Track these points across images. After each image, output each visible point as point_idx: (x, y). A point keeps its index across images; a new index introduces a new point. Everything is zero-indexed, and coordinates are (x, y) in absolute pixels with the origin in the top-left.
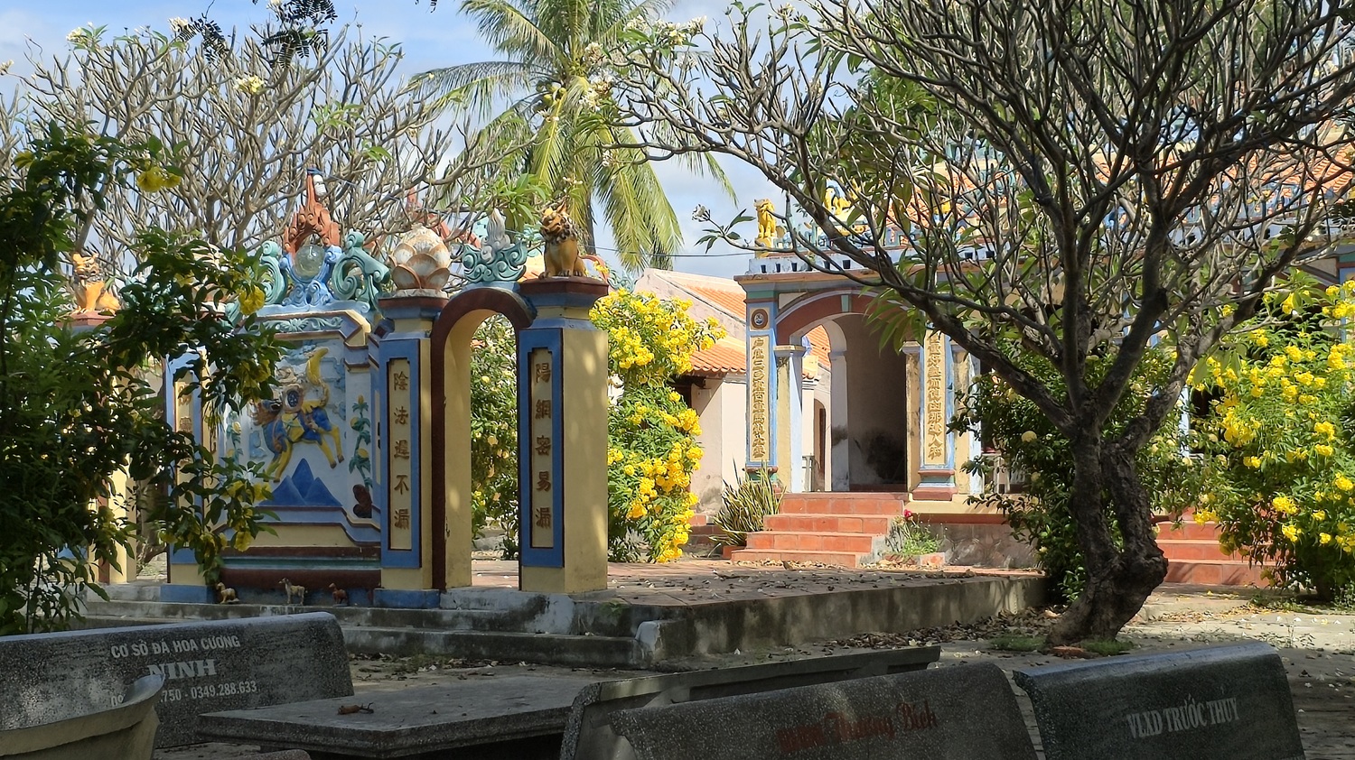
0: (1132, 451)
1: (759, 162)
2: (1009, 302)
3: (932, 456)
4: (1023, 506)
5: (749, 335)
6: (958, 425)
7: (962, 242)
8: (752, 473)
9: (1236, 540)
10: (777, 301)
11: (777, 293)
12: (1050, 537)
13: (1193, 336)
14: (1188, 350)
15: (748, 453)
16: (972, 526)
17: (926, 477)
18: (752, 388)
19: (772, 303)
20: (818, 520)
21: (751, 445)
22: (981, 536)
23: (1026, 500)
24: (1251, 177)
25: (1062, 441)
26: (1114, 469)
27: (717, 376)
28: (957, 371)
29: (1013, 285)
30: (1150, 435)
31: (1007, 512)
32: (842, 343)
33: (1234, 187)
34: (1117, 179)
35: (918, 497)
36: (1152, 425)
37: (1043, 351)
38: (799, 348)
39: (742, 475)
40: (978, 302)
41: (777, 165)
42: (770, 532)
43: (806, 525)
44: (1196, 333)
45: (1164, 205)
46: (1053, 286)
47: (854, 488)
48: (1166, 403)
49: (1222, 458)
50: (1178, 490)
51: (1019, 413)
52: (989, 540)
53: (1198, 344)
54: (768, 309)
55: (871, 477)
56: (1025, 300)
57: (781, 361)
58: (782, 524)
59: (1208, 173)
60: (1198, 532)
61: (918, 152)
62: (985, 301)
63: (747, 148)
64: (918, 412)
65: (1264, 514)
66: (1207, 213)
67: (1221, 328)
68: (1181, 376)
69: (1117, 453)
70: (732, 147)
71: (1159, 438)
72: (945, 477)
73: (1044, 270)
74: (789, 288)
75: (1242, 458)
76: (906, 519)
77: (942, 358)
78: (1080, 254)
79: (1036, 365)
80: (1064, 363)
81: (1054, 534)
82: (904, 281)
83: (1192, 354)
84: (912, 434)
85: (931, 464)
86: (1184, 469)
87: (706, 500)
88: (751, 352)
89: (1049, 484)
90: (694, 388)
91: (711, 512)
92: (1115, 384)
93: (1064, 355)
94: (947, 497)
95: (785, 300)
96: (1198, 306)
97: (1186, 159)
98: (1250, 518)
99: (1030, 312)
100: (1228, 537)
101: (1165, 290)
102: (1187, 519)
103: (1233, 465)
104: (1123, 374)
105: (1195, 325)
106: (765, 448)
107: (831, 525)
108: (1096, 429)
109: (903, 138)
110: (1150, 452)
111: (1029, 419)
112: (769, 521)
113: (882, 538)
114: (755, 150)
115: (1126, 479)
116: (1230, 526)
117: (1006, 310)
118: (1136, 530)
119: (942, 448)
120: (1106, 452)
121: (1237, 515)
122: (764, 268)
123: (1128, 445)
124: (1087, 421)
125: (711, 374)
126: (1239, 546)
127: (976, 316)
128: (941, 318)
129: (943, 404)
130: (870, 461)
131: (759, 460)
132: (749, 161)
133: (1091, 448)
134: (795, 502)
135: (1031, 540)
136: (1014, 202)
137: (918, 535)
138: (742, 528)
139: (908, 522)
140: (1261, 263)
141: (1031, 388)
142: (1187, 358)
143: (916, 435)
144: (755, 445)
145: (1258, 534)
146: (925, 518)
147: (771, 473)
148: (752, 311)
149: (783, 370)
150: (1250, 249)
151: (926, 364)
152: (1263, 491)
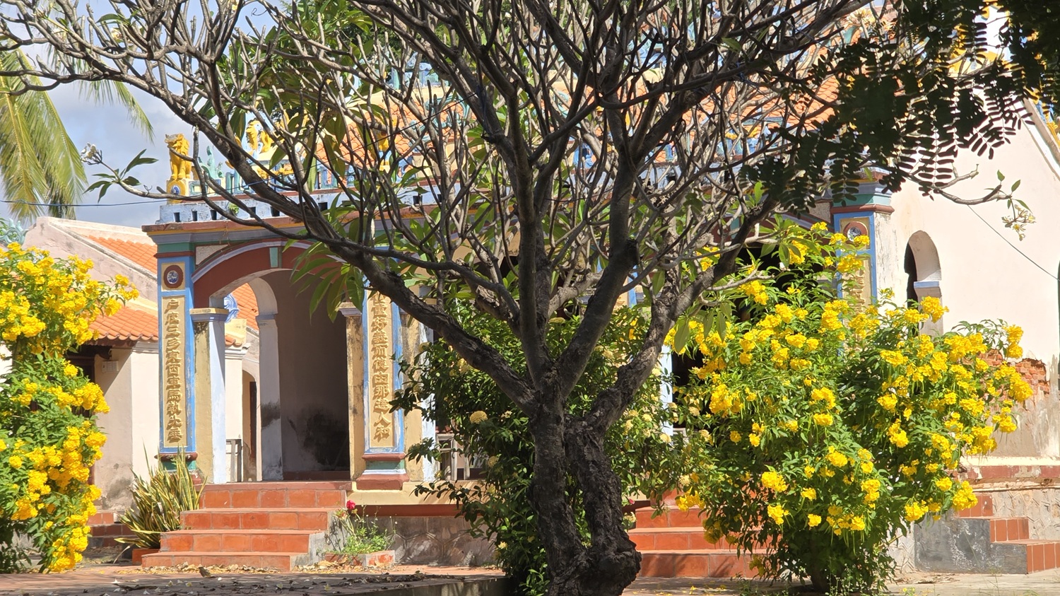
0: (600, 429)
1: (162, 92)
2: (458, 257)
3: (378, 437)
4: (480, 495)
5: (161, 296)
6: (403, 402)
7: (404, 185)
8: (166, 461)
9: (722, 526)
10: (193, 255)
11: (194, 246)
12: (509, 531)
13: (669, 295)
14: (663, 310)
15: (161, 437)
16: (427, 519)
17: (372, 462)
18: (165, 360)
19: (187, 258)
20: (246, 515)
21: (165, 427)
22: (436, 531)
23: (483, 489)
24: (729, 112)
25: (523, 419)
26: (580, 451)
27: (125, 345)
28: (405, 336)
29: (463, 236)
30: (622, 409)
31: (461, 503)
32: (272, 305)
33: (711, 123)
34: (578, 113)
35: (363, 485)
36: (623, 399)
37: (500, 313)
38: (221, 311)
39: (155, 464)
40: (424, 258)
41: (184, 97)
42: (188, 531)
43: (232, 521)
44: (673, 290)
45: (631, 144)
46: (510, 236)
47: (288, 477)
48: (639, 373)
49: (705, 434)
50: (657, 471)
51: (473, 387)
52: (445, 535)
53: (675, 303)
54: (183, 265)
55: (309, 462)
56: (478, 253)
57: (199, 326)
58: (203, 521)
59: (678, 107)
60: (681, 518)
61: (352, 80)
62: (431, 255)
63: (148, 76)
64: (361, 386)
65: (753, 495)
66: (681, 151)
67: (701, 284)
68: (656, 341)
69: (583, 433)
70: (129, 75)
71: (635, 413)
72: (393, 462)
73: (499, 218)
74: (207, 240)
75: (729, 432)
76: (349, 511)
77: (388, 321)
78: (536, 200)
79: (493, 329)
80: (521, 328)
81: (515, 528)
82: (334, 233)
83: (668, 315)
84: (355, 412)
85: (375, 448)
86: (663, 447)
87: (114, 494)
88: (164, 317)
89: (509, 469)
90: (98, 359)
91: (120, 509)
92: (579, 352)
93: (521, 319)
94: (396, 484)
95: (203, 254)
96: (674, 259)
97: (654, 91)
98: (739, 501)
99: (483, 267)
100: (714, 522)
101: (635, 242)
102: (669, 504)
103: (718, 442)
104: (589, 340)
105: (671, 281)
106: (182, 431)
107: (261, 520)
108: (559, 406)
109: (334, 64)
110: (623, 429)
111: (486, 393)
112: (188, 518)
113: (321, 535)
114: (158, 79)
115: (593, 462)
116: (716, 510)
117: (455, 267)
118: (606, 522)
119: (390, 428)
120: (571, 431)
121: (723, 497)
122: (177, 215)
123: (596, 422)
124: (547, 396)
125: (117, 341)
126: (726, 533)
127: (422, 274)
128: (378, 277)
129: (390, 375)
130: (307, 444)
131: (174, 445)
132: (150, 91)
133: (553, 429)
134: (216, 494)
135: (489, 535)
136: (462, 139)
137: (363, 531)
138: (155, 527)
139: (352, 516)
140: (743, 210)
141: (484, 357)
142: (663, 319)
143: (359, 413)
144: (169, 427)
145: (746, 519)
146: (370, 510)
147: (189, 461)
148: (165, 267)
149: (202, 337)
150: (730, 193)
151: (369, 328)
152: (751, 469)
